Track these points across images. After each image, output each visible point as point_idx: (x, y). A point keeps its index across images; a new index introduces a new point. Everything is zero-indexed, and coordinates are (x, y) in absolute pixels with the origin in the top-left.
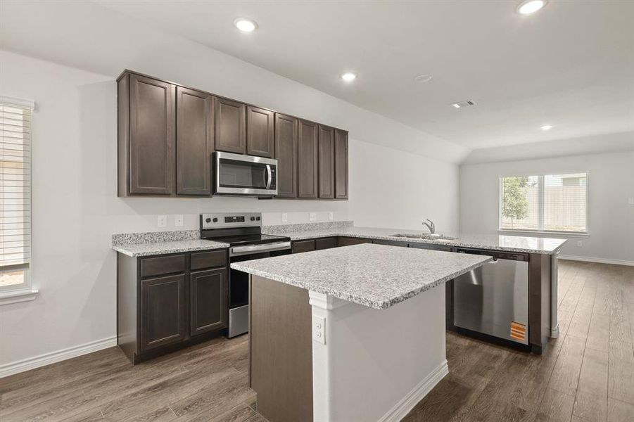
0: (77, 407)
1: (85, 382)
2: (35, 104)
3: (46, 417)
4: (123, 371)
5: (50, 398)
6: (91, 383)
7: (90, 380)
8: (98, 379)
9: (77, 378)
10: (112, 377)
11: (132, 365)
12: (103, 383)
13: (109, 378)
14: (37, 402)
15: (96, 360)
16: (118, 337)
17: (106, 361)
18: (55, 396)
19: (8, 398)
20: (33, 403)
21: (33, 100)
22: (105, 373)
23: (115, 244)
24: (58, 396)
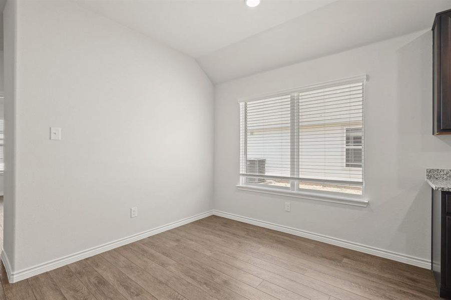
0: (377, 296)
1: (391, 282)
2: (367, 76)
3: (356, 287)
4: (426, 294)
5: (364, 277)
6: (395, 286)
7: (396, 284)
8: (402, 286)
9: (387, 276)
10: (414, 293)
11: (439, 295)
12: (404, 292)
13: (411, 292)
14: (357, 274)
15: (407, 271)
16: (432, 263)
17: (415, 277)
18: (368, 278)
19: (345, 261)
20: (355, 274)
21: (365, 74)
22: (410, 285)
23: (429, 177)
24: (370, 279)
